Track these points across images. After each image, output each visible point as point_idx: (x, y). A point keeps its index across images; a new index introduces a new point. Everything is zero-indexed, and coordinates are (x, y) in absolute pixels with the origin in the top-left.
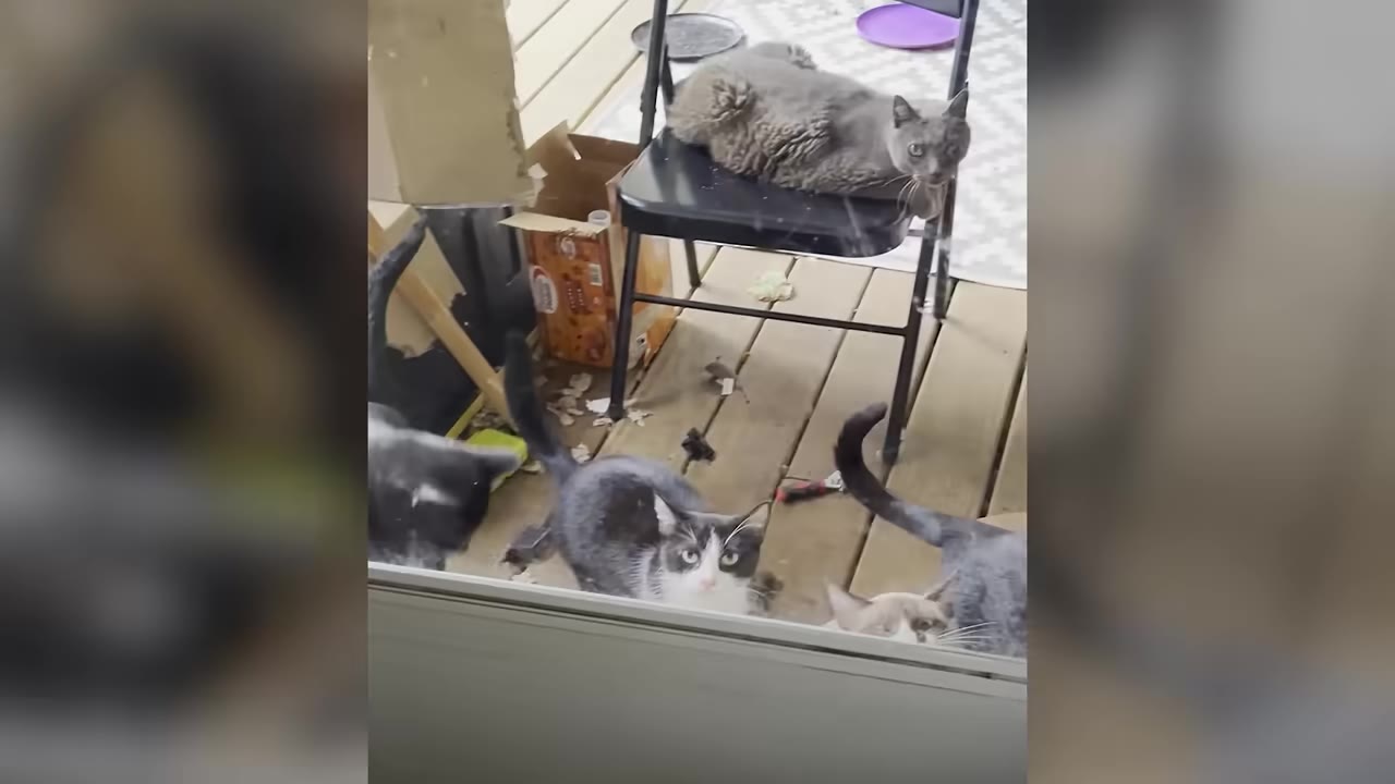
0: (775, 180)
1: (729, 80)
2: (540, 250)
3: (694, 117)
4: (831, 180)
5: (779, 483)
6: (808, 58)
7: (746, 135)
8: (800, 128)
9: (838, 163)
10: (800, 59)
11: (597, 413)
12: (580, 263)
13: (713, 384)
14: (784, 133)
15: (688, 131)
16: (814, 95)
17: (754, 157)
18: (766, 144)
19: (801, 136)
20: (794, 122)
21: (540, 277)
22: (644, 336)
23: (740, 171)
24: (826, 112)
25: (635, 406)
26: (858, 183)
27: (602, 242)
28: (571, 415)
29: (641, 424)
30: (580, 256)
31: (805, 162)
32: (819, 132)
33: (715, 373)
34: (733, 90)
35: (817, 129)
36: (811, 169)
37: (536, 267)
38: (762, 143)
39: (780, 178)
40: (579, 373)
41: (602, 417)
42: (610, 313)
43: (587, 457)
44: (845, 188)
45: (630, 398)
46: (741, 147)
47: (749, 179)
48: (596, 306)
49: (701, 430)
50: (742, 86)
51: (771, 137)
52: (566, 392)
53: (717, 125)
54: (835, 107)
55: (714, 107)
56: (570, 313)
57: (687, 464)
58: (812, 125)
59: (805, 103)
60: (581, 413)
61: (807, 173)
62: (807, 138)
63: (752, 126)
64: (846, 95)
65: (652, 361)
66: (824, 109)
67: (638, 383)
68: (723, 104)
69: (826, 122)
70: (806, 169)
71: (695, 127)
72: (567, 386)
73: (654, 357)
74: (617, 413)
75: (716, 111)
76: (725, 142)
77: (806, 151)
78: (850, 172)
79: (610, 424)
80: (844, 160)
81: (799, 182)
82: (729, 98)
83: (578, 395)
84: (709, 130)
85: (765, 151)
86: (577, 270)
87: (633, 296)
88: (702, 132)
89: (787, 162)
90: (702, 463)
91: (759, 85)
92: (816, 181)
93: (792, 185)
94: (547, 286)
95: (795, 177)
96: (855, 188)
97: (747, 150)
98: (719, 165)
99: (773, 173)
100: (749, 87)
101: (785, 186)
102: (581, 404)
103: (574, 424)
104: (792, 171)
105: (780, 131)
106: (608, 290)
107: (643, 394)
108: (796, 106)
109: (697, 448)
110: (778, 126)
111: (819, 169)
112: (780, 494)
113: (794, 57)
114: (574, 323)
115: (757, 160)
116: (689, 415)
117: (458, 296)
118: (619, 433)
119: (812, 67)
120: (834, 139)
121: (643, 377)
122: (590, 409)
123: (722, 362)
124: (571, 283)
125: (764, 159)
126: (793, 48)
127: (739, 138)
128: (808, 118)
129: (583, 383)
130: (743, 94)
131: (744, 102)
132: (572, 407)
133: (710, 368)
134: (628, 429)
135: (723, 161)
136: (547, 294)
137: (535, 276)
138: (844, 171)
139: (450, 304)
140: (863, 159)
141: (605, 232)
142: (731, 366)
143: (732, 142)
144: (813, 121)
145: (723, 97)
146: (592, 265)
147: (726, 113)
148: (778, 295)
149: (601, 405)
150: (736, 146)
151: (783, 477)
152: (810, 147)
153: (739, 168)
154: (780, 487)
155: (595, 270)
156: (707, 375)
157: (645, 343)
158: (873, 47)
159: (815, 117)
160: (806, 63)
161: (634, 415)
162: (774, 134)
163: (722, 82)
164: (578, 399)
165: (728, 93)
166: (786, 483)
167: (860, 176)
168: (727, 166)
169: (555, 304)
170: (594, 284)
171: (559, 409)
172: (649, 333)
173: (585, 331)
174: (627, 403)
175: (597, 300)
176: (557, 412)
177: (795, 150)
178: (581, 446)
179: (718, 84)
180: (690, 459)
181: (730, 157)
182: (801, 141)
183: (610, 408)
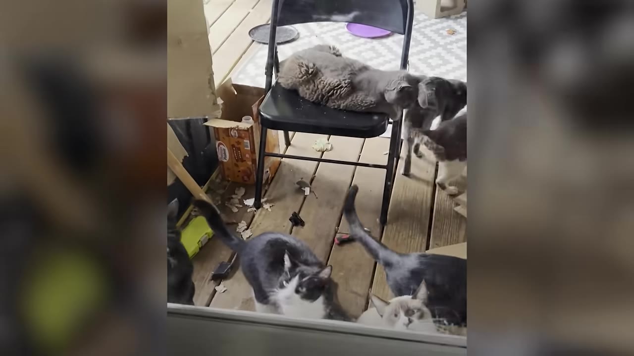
0: (328, 104)
1: (305, 62)
2: (222, 135)
3: (291, 78)
4: (353, 105)
5: (335, 235)
6: (338, 51)
7: (315, 86)
8: (339, 82)
9: (356, 97)
10: (335, 52)
11: (249, 206)
12: (240, 140)
13: (300, 191)
14: (331, 85)
15: (288, 84)
16: (344, 69)
17: (319, 95)
18: (324, 90)
19: (339, 86)
20: (335, 80)
21: (221, 146)
22: (268, 170)
23: (312, 101)
24: (349, 76)
25: (266, 202)
26: (366, 106)
27: (250, 131)
28: (237, 207)
29: (270, 210)
30: (240, 137)
31: (341, 97)
32: (346, 85)
33: (301, 186)
34: (307, 67)
35: (345, 84)
36: (344, 100)
37: (219, 142)
38: (322, 90)
39: (331, 104)
40: (239, 187)
41: (251, 207)
42: (254, 161)
43: (246, 227)
44: (360, 108)
45: (263, 198)
46: (312, 91)
47: (317, 104)
48: (247, 158)
49: (297, 212)
50: (311, 65)
51: (326, 87)
52: (234, 196)
53: (301, 82)
54: (353, 74)
55: (300, 74)
56: (235, 161)
57: (292, 228)
58: (343, 82)
59: (340, 72)
60: (241, 206)
61: (342, 102)
62: (342, 87)
63: (317, 82)
64: (357, 69)
65: (271, 181)
66: (349, 75)
67: (266, 191)
68: (303, 73)
69: (349, 80)
70: (342, 100)
71: (291, 83)
72: (235, 194)
73: (273, 178)
74: (258, 205)
75: (300, 76)
76: (305, 89)
77: (341, 93)
78: (362, 101)
79: (255, 211)
80: (359, 96)
81: (339, 106)
82: (306, 70)
83: (239, 198)
84: (298, 84)
85: (323, 93)
86: (239, 143)
87: (264, 154)
88: (294, 84)
89: (333, 98)
90: (299, 227)
91: (318, 64)
92: (347, 105)
93: (336, 107)
94: (224, 150)
95: (337, 103)
96: (363, 108)
97: (316, 92)
98: (303, 98)
99: (327, 102)
100: (314, 65)
101: (332, 107)
102: (241, 202)
103: (238, 211)
104: (336, 101)
105: (330, 84)
106: (253, 151)
107: (269, 196)
108: (336, 73)
109: (296, 221)
110: (328, 82)
111: (347, 100)
112: (336, 241)
113: (332, 51)
114: (237, 165)
115: (320, 96)
116: (291, 205)
117: (185, 157)
118: (260, 215)
119: (340, 55)
120: (353, 88)
121: (268, 188)
122: (246, 204)
123: (304, 180)
124: (235, 148)
125: (323, 96)
126: (331, 47)
127: (311, 87)
128: (342, 79)
129: (242, 192)
130: (312, 68)
131: (312, 72)
132: (237, 204)
133: (298, 183)
134: (264, 212)
135: (305, 96)
136: (224, 153)
137: (219, 146)
138: (359, 101)
139: (182, 161)
140: (367, 95)
141: (252, 127)
142: (308, 182)
143: (308, 89)
144: (344, 80)
145: (303, 70)
146: (245, 141)
147: (305, 77)
148: (325, 149)
149: (250, 202)
150: (311, 90)
151: (336, 232)
152: (344, 91)
153: (312, 99)
154: (336, 238)
155: (247, 143)
156: (298, 186)
157: (269, 172)
158: (354, 37)
159: (344, 78)
160: (338, 53)
161: (266, 206)
162: (327, 86)
163: (302, 63)
164: (239, 200)
165: (305, 68)
166: (338, 236)
167: (366, 103)
168: (307, 98)
169: (228, 158)
170: (246, 148)
171: (231, 204)
172: (270, 169)
173: (241, 168)
174: (262, 200)
175: (247, 156)
176: (230, 206)
177: (336, 92)
178: (243, 222)
179: (300, 64)
180: (293, 226)
181: (308, 95)
182: (339, 88)
183: (255, 203)
